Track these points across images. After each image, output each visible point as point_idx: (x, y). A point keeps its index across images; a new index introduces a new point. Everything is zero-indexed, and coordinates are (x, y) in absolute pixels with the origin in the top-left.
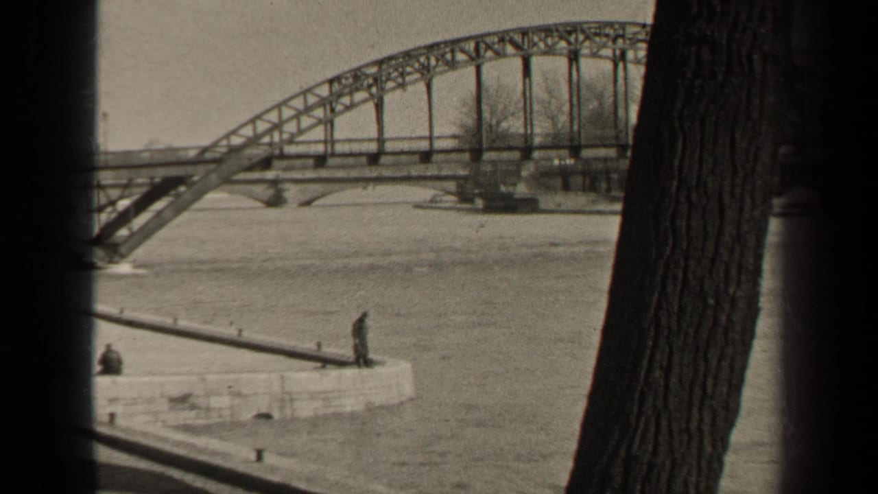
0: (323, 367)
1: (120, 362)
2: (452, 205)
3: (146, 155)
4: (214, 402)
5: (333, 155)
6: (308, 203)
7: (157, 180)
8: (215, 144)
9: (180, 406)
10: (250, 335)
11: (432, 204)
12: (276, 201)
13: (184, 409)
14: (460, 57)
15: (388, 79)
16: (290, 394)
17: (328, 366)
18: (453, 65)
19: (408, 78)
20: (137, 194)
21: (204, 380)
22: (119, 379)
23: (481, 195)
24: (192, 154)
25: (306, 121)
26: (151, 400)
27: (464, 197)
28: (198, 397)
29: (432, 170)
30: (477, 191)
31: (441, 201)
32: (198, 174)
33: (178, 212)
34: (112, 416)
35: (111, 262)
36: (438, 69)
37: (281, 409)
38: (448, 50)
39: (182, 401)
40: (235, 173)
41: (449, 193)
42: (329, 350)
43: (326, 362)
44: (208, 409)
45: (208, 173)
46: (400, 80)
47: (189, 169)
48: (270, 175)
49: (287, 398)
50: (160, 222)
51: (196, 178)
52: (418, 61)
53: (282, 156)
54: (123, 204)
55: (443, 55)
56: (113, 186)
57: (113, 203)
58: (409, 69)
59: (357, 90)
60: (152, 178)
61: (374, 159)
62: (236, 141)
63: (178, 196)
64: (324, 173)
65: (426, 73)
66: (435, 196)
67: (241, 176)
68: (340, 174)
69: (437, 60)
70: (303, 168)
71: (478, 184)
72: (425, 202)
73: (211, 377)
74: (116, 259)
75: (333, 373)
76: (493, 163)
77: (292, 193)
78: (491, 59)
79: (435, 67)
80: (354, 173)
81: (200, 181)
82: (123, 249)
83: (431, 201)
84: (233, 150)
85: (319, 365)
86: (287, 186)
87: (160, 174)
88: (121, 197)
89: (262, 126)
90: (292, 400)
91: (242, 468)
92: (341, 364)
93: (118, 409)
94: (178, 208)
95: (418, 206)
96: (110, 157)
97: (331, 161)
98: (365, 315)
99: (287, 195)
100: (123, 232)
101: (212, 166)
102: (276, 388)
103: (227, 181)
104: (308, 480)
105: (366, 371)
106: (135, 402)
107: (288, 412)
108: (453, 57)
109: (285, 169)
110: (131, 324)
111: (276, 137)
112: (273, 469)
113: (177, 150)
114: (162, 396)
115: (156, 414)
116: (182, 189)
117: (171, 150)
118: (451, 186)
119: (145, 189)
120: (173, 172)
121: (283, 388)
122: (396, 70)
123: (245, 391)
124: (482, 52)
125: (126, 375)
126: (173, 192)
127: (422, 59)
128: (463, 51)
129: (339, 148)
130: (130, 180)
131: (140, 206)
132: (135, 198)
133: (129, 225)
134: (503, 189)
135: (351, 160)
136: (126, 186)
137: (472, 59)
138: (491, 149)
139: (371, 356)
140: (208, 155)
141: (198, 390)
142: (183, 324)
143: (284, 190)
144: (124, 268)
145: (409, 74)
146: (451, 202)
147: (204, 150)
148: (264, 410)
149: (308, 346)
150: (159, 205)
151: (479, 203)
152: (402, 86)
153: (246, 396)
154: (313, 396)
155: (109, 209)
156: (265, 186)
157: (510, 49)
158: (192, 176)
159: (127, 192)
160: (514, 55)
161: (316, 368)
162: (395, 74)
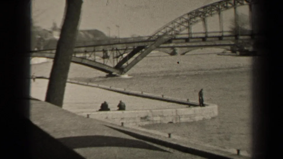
0: (189, 107)
1: (124, 106)
2: (229, 54)
3: (132, 39)
4: (155, 119)
5: (192, 38)
6: (184, 54)
7: (135, 47)
8: (154, 35)
9: (144, 120)
10: (166, 97)
11: (223, 54)
12: (173, 54)
13: (145, 121)
14: (229, 5)
15: (207, 13)
16: (179, 116)
17: (191, 106)
18: (227, 8)
19: (213, 13)
20: (129, 52)
21: (152, 112)
22: (125, 112)
23: (238, 51)
24: (146, 38)
25: (182, 27)
26: (134, 118)
27: (233, 51)
28: (150, 117)
29: (223, 42)
30: (237, 49)
31: (225, 53)
32: (148, 45)
33: (143, 57)
34: (122, 124)
35: (121, 74)
36: (222, 9)
37: (176, 120)
38: (225, 3)
39: (145, 118)
40: (160, 44)
41: (228, 50)
42: (191, 101)
43: (190, 105)
44: (153, 121)
45: (152, 45)
46: (210, 13)
47: (146, 44)
48: (171, 45)
49: (178, 117)
50: (137, 61)
51: (148, 47)
52: (216, 7)
53: (175, 39)
54: (125, 55)
55: (224, 5)
56: (122, 50)
57: (122, 55)
58: (213, 10)
59: (197, 16)
60: (134, 47)
61: (204, 39)
62: (160, 34)
63: (142, 52)
64: (188, 44)
65: (219, 10)
66: (224, 51)
67: (162, 46)
68: (194, 44)
69: (222, 6)
70: (182, 43)
71: (238, 47)
72: (221, 53)
73: (153, 111)
74: (123, 73)
75: (193, 108)
76: (242, 40)
77: (178, 50)
78: (239, 6)
79: (221, 9)
80: (198, 44)
81: (149, 47)
82: (125, 70)
83: (223, 53)
84: (159, 37)
85: (188, 106)
86: (177, 48)
87: (136, 45)
88: (124, 53)
89: (168, 29)
90: (180, 118)
91: (164, 140)
92: (195, 105)
93: (124, 121)
94: (142, 56)
95: (219, 54)
96: (120, 40)
97: (191, 40)
98: (202, 90)
99: (177, 51)
100: (125, 64)
101: (153, 42)
102: (174, 114)
103: (158, 47)
104: (186, 143)
105: (203, 108)
106: (130, 119)
107: (178, 121)
108: (227, 5)
109: (176, 43)
110: (128, 94)
111: (173, 32)
112: (174, 140)
113: (142, 37)
114: (138, 117)
115: (136, 123)
116: (143, 50)
117: (139, 37)
118: (229, 47)
119: (132, 50)
120: (141, 44)
121: (177, 113)
122: (209, 10)
123: (165, 115)
124: (236, 4)
125: (127, 111)
126: (140, 51)
127: (217, 6)
128: (230, 3)
129: (193, 36)
130: (127, 48)
131: (130, 56)
132: (128, 53)
133: (127, 62)
134: (245, 48)
135: (197, 40)
136: (126, 49)
137: (233, 6)
138: (242, 35)
139: (204, 103)
140: (152, 39)
141: (150, 115)
142: (145, 94)
143: (176, 50)
144: (125, 76)
145: (213, 11)
146: (230, 53)
147: (151, 37)
148: (171, 121)
149: (185, 100)
150: (136, 55)
151: (238, 53)
152: (211, 15)
153: (165, 117)
154: (186, 116)
155: (121, 57)
156: (170, 48)
157: (245, 3)
158: (147, 46)
159: (126, 51)
160: (246, 4)
161: (187, 107)
162: (209, 11)
